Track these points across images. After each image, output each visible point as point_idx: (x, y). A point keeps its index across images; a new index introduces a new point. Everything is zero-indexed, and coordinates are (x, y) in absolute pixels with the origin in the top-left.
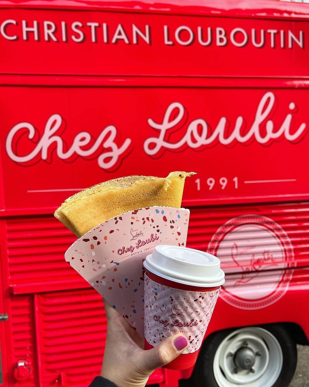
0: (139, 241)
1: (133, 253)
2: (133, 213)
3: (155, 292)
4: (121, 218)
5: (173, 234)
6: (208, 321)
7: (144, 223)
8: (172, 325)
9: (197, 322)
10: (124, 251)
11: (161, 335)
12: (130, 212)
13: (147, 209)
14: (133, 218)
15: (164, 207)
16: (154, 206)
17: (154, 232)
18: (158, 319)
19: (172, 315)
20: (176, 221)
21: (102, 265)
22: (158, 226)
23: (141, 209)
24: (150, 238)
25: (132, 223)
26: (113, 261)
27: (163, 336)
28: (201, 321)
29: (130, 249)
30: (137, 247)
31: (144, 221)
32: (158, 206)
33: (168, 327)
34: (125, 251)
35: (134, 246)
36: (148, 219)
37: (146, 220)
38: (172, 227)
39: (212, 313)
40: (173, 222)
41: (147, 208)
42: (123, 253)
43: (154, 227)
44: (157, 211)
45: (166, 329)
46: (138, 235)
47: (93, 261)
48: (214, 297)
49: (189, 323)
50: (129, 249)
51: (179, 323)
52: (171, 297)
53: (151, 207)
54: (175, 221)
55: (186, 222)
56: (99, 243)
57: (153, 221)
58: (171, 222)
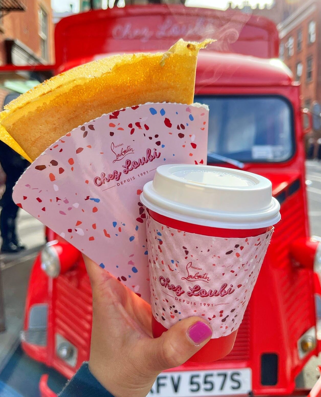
0: (128, 162)
1: (119, 182)
2: (111, 117)
3: (158, 239)
4: (91, 127)
5: (184, 146)
6: (252, 283)
7: (132, 132)
8: (189, 293)
9: (233, 288)
10: (104, 179)
11: (173, 309)
12: (106, 116)
13: (134, 108)
14: (112, 125)
15: (165, 103)
16: (146, 104)
17: (152, 145)
18: (166, 283)
19: (188, 278)
20: (187, 125)
21: (73, 205)
22: (157, 136)
23: (124, 110)
24: (146, 156)
25: (112, 134)
26: (89, 197)
27: (176, 311)
28: (239, 286)
29: (114, 176)
30: (125, 171)
31: (132, 129)
32: (153, 103)
33: (182, 297)
34: (107, 180)
35: (121, 170)
36: (138, 124)
37: (134, 126)
38: (181, 136)
39: (259, 270)
40: (183, 127)
41: (134, 106)
42: (104, 183)
43: (151, 138)
44: (153, 111)
45: (180, 300)
46: (125, 152)
47: (58, 199)
48: (263, 244)
49: (218, 290)
50: (112, 175)
51: (202, 291)
52: (184, 248)
53: (140, 105)
54: (185, 125)
55: (203, 126)
56: (61, 171)
57: (147, 128)
58: (178, 128)
